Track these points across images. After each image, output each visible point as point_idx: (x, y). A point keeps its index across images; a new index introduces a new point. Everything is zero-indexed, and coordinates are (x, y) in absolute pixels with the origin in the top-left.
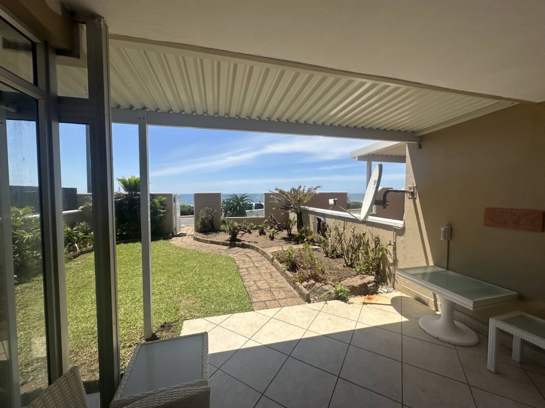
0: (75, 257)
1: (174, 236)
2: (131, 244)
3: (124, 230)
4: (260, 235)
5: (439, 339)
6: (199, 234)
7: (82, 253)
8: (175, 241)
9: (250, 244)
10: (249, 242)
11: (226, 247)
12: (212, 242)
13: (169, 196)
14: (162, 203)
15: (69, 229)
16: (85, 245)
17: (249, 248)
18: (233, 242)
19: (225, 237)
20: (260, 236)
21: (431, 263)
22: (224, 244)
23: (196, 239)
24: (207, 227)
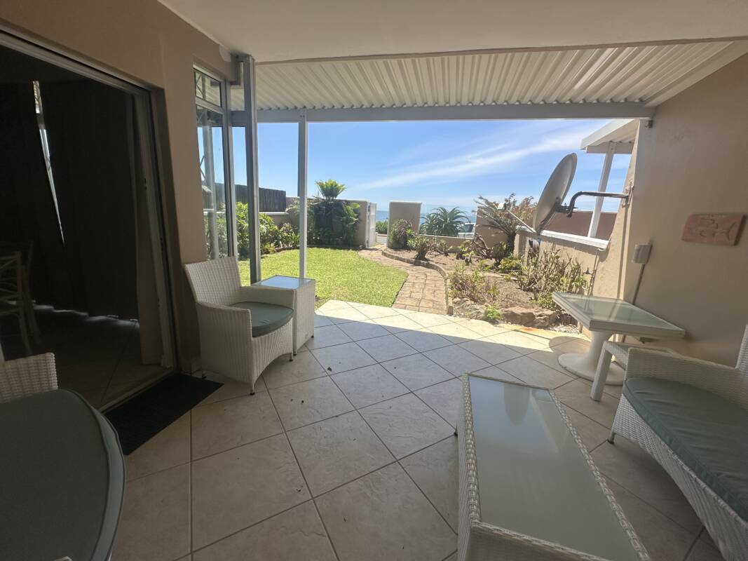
0: (278, 251)
1: (364, 248)
2: (323, 249)
3: (319, 236)
4: (457, 258)
5: (567, 368)
6: (390, 250)
7: (284, 249)
8: (363, 253)
9: (437, 265)
10: (437, 263)
11: (409, 265)
12: (398, 259)
13: (364, 204)
14: (355, 211)
15: (276, 227)
16: (287, 243)
17: (433, 268)
18: (420, 260)
19: (412, 255)
20: (456, 260)
21: (622, 297)
22: (408, 261)
23: (384, 254)
24: (399, 243)
